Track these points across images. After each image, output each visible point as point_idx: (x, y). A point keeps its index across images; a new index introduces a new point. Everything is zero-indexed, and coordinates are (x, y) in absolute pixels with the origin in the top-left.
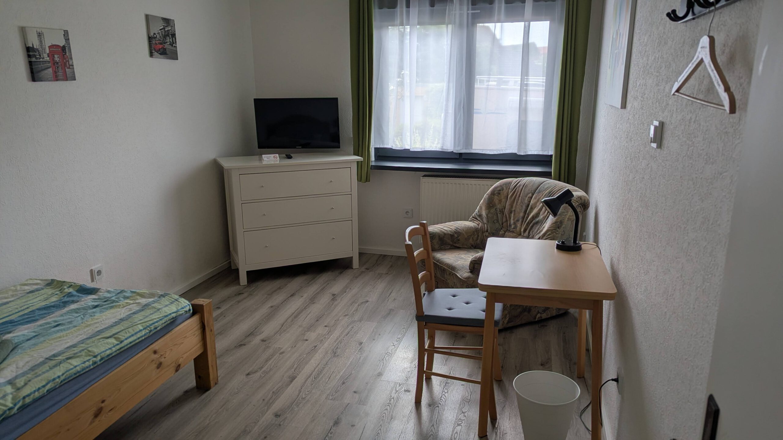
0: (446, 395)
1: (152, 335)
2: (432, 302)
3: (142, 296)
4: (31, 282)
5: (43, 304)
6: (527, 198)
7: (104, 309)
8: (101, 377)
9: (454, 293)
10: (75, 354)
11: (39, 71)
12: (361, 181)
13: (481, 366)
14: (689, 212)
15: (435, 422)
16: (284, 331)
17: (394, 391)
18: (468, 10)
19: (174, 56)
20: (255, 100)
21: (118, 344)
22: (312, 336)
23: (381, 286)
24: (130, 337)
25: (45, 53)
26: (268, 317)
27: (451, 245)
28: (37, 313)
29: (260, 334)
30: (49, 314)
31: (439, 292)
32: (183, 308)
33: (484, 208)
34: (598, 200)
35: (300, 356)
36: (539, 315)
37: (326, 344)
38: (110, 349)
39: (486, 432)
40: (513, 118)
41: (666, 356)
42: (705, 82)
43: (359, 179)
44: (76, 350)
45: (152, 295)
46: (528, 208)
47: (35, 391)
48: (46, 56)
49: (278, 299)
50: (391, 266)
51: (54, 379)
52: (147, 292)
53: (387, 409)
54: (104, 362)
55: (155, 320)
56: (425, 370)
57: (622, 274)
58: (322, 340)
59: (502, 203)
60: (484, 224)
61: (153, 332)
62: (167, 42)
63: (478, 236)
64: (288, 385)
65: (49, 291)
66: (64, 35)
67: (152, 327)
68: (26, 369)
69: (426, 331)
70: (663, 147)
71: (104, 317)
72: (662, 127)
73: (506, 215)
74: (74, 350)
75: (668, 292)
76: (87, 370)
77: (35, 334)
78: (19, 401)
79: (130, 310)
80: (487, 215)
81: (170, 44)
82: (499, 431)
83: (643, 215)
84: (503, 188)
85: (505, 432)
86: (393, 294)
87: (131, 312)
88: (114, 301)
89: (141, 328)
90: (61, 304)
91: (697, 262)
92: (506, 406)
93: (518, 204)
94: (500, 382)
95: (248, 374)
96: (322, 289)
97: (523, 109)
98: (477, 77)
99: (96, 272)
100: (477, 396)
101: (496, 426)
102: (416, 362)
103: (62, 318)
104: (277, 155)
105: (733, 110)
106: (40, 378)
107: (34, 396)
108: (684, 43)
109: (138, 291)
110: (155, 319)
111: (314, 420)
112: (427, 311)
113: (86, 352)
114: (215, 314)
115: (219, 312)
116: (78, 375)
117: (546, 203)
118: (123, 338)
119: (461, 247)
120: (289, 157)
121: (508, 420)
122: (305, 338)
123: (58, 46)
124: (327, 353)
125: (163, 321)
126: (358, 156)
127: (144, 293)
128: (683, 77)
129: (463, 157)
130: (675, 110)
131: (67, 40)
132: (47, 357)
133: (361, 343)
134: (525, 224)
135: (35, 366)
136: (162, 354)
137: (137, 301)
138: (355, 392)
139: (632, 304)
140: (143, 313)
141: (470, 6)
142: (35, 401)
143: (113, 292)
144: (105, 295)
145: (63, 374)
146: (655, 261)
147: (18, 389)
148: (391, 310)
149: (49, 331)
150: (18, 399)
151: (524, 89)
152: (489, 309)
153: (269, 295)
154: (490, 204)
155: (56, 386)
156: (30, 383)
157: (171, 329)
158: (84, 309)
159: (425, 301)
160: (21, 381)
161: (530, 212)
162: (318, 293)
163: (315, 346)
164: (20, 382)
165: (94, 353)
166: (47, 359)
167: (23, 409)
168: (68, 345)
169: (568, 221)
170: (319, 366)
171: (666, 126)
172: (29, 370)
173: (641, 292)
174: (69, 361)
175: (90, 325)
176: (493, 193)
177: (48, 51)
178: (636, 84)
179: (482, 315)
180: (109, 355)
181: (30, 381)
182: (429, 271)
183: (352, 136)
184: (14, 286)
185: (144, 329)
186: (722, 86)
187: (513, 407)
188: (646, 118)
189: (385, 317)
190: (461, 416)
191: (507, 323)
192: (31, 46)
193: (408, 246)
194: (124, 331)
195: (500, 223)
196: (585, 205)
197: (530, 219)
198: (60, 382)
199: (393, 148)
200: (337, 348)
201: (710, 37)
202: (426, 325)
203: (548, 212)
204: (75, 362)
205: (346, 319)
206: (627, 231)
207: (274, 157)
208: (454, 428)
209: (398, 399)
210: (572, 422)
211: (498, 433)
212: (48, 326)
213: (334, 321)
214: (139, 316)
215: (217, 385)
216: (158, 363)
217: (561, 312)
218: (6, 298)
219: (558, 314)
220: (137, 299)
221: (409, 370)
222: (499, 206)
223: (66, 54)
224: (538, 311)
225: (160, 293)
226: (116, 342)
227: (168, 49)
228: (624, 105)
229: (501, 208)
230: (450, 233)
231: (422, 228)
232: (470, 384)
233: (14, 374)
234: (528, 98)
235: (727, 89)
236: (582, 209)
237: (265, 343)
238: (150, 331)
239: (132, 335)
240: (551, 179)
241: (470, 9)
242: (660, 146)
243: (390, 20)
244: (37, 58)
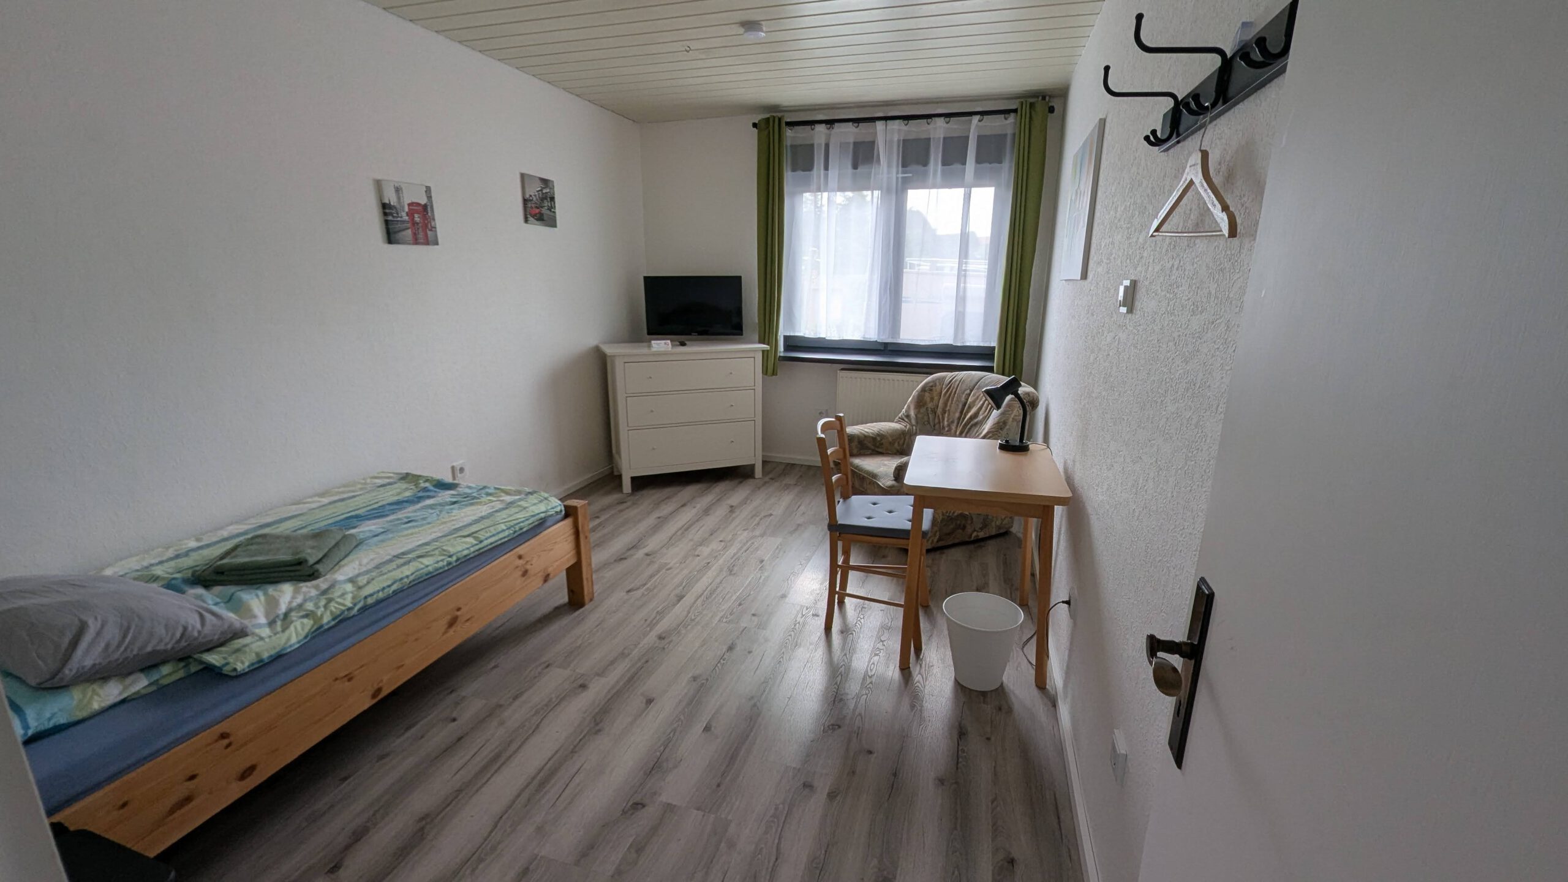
0: (862, 621)
1: (517, 536)
2: (847, 510)
3: (507, 493)
4: (383, 475)
5: (396, 498)
6: (964, 396)
7: (463, 505)
8: (456, 582)
9: (874, 501)
10: (426, 552)
11: (395, 233)
12: (766, 374)
13: (905, 590)
14: (1168, 380)
15: (849, 649)
16: (673, 545)
17: (800, 615)
18: (897, 173)
19: (552, 223)
20: (646, 279)
21: (477, 544)
22: (705, 551)
23: (787, 498)
24: (491, 537)
25: (403, 211)
26: (655, 529)
27: (873, 450)
28: (388, 508)
29: (644, 547)
30: (400, 509)
31: (855, 499)
32: (553, 508)
33: (912, 407)
34: (1049, 397)
35: (690, 573)
36: (975, 534)
37: (721, 562)
38: (468, 548)
39: (909, 663)
40: (948, 308)
41: (1133, 562)
42: (1192, 217)
43: (765, 372)
44: (429, 548)
45: (519, 492)
46: (965, 407)
47: (378, 591)
48: (405, 215)
49: (666, 509)
50: (801, 476)
51: (402, 579)
52: (513, 488)
53: (790, 635)
54: (460, 563)
55: (520, 520)
56: (837, 589)
57: (1078, 477)
58: (717, 556)
59: (934, 401)
60: (912, 426)
61: (519, 533)
62: (544, 207)
63: (905, 439)
64: (674, 605)
65: (403, 485)
66: (426, 192)
67: (517, 528)
68: (370, 567)
69: (840, 544)
70: (1134, 311)
71: (463, 514)
72: (1134, 288)
73: (939, 416)
74: (426, 549)
75: (1138, 484)
76: (441, 571)
77: (383, 530)
78: (360, 601)
79: (493, 507)
80: (916, 415)
81: (548, 209)
82: (924, 662)
83: (1107, 399)
84: (936, 384)
85: (931, 664)
86: (802, 508)
87: (494, 510)
88: (475, 498)
89: (505, 528)
90: (416, 499)
91: (1178, 438)
92: (934, 636)
93: (954, 402)
94: (926, 608)
95: (629, 591)
96: (718, 500)
97: (961, 299)
98: (907, 259)
99: (458, 469)
100: (899, 623)
101: (921, 657)
102: (827, 583)
103: (415, 514)
104: (669, 341)
105: (1233, 232)
106: (385, 576)
107: (377, 596)
108: (1165, 176)
109: (503, 487)
110: (520, 518)
111: (704, 644)
112: (841, 521)
113: (439, 551)
114: (592, 525)
115: (597, 521)
116: (430, 576)
117: (988, 392)
118: (482, 538)
119: (884, 452)
120: (683, 344)
121: (935, 651)
122: (696, 553)
123: (418, 204)
124: (721, 570)
125: (530, 521)
126: (764, 344)
127: (510, 490)
128: (1165, 210)
129: (890, 348)
130: (1151, 261)
131: (429, 197)
132: (395, 554)
133: (762, 561)
134: (961, 427)
135: (381, 564)
136: (528, 559)
137: (501, 499)
138: (754, 615)
139: (1090, 510)
140: (507, 511)
141: (900, 168)
142: (379, 602)
143: (475, 488)
144: (465, 491)
145: (412, 574)
146: (1122, 451)
147: (360, 588)
148: (799, 525)
149: (399, 528)
150: (359, 599)
151: (962, 275)
152: (917, 518)
153: (655, 504)
154: (920, 403)
155: (404, 587)
156: (374, 582)
157: (538, 531)
158: (441, 505)
159: (839, 508)
160: (364, 579)
161: (968, 412)
162: (713, 504)
163: (709, 563)
164: (362, 580)
165: (449, 552)
166: (394, 556)
167: (364, 611)
168: (420, 543)
169: (1013, 421)
170: (712, 585)
171: (1139, 284)
172: (374, 568)
173: (1103, 492)
174: (420, 560)
175: (445, 523)
176: (923, 390)
177: (406, 209)
178: (1101, 246)
179: (908, 526)
180: (465, 556)
181: (373, 579)
182: (845, 475)
183: (757, 321)
184: (364, 479)
185: (507, 529)
186: (1219, 206)
187: (942, 636)
188: (1112, 282)
189: (791, 533)
190: (880, 645)
191: (937, 542)
192: (387, 202)
193: (820, 440)
194: (484, 530)
195: (932, 423)
196: (1034, 404)
197: (967, 421)
198: (408, 582)
199: (806, 336)
200: (734, 565)
201: (1202, 151)
202: (840, 536)
203: (992, 407)
204: (426, 561)
205: (745, 533)
206: (1086, 424)
207: (665, 344)
208: (871, 658)
209: (804, 624)
210: (1012, 654)
211: (923, 665)
212: (399, 522)
213: (731, 536)
214: (504, 514)
215: (592, 603)
216: (523, 570)
217: (1002, 531)
218: (353, 491)
219: (998, 532)
220: (501, 496)
221: (818, 592)
222: (930, 405)
223: (427, 214)
224: (975, 528)
225: (527, 490)
226: (476, 542)
227: (546, 214)
228: (1084, 276)
229: (933, 407)
230: (871, 435)
231: (838, 422)
232: (892, 607)
233: (357, 572)
234: (968, 285)
235: (1225, 208)
236: (1031, 408)
237: (649, 557)
238: (515, 532)
239: (494, 535)
240: (994, 373)
241: (900, 172)
242: (1130, 311)
243: (806, 186)
244: (394, 217)
